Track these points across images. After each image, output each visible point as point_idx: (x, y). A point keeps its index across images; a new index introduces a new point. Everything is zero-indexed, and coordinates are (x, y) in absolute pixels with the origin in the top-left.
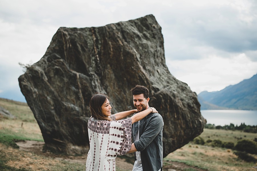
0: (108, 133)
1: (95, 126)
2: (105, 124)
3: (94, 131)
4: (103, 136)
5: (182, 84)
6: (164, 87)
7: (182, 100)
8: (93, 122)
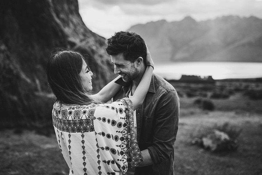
0: (92, 129)
1: (64, 119)
2: (85, 112)
3: (63, 130)
4: (83, 136)
5: (99, 38)
6: (81, 41)
7: (101, 56)
8: (59, 112)
